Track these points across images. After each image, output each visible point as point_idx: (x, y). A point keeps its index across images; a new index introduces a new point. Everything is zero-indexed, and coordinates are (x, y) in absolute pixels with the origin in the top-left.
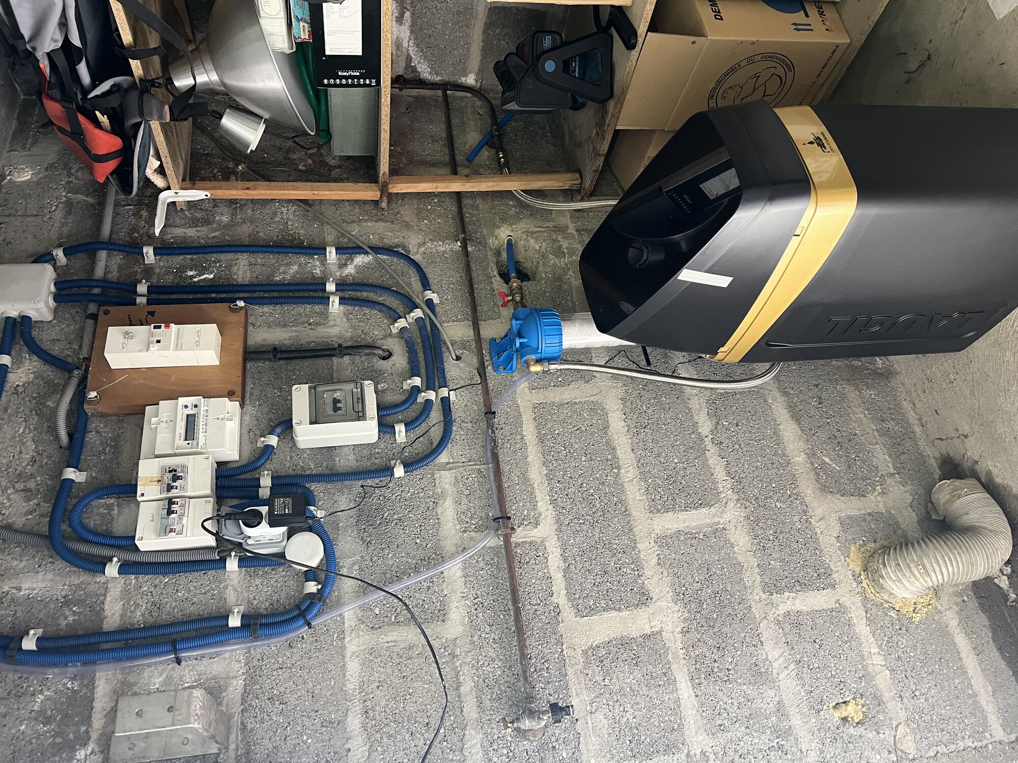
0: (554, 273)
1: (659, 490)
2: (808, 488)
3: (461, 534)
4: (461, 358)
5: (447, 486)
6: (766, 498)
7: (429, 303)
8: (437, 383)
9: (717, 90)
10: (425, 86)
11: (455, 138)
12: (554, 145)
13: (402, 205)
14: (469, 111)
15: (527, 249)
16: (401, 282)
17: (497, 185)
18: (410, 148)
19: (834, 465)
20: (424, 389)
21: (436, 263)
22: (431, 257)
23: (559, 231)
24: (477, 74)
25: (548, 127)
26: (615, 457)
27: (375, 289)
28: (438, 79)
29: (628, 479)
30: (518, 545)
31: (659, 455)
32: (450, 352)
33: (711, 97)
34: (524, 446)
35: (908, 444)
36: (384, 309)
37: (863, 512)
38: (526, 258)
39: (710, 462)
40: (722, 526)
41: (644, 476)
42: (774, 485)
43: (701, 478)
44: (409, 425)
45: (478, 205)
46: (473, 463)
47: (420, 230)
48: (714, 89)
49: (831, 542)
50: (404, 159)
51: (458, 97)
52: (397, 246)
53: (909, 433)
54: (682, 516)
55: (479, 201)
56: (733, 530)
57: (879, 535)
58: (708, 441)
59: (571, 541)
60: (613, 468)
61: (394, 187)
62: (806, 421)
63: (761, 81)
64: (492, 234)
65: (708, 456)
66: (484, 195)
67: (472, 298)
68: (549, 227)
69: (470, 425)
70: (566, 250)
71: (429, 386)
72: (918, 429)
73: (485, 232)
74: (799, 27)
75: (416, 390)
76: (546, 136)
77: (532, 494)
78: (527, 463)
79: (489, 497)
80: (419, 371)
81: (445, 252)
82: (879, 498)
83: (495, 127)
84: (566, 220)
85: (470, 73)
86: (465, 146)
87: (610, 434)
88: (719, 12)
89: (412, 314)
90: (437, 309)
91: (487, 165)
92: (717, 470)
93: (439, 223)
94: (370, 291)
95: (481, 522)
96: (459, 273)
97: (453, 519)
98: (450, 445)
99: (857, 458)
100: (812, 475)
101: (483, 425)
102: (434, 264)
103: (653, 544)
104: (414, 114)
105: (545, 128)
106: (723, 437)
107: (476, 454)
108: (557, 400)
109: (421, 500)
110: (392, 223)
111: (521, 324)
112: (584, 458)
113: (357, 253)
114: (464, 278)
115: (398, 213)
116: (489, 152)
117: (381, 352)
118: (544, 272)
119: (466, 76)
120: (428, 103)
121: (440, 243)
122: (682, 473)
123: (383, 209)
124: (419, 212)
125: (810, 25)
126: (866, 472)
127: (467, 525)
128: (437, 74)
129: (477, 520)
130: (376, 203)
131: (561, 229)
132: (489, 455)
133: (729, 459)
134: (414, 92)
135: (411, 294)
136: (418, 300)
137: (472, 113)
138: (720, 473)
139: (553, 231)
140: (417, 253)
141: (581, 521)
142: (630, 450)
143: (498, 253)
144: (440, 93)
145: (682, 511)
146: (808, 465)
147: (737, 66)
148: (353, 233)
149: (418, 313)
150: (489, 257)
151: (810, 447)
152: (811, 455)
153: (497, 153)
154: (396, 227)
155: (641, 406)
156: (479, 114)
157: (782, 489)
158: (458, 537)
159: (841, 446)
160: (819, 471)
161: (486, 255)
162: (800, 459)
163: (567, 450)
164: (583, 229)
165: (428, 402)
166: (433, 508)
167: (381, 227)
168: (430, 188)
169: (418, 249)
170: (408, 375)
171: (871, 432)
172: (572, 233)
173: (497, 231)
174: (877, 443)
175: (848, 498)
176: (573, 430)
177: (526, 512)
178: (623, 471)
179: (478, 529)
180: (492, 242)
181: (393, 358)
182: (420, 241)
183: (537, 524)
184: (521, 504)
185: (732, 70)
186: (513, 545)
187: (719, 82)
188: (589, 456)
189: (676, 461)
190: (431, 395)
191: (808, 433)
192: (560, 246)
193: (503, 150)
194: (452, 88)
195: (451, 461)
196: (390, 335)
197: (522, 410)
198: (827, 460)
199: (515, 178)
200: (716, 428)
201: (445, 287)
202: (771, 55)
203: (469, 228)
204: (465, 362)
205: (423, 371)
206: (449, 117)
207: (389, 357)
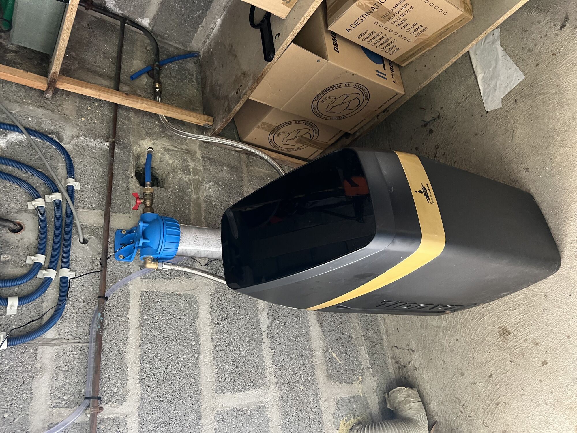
0: (180, 185)
1: (226, 373)
2: (321, 375)
3: (51, 410)
4: (87, 241)
5: (47, 362)
6: (295, 383)
7: (70, 190)
8: (60, 262)
9: (321, 96)
10: (108, 14)
11: (123, 60)
12: (197, 90)
13: (65, 100)
14: (139, 44)
15: (162, 160)
16: (47, 164)
17: (150, 108)
18: (83, 56)
19: (338, 359)
20: (46, 265)
21: (84, 155)
22: (81, 149)
23: (189, 153)
24: (152, 20)
25: (195, 76)
26: (198, 344)
27: (22, 167)
28: (120, 12)
29: (204, 363)
30: (102, 421)
31: (230, 344)
32: (78, 235)
33: (315, 99)
34: (127, 328)
35: (379, 347)
36: (26, 186)
37: (350, 395)
38: (159, 167)
39: (264, 352)
40: (263, 405)
41: (216, 360)
42: (301, 373)
43: (255, 364)
44: (23, 299)
45: (130, 117)
46: (78, 341)
47: (77, 124)
48: (319, 95)
49: (330, 418)
50: (76, 64)
51: (133, 31)
52: (52, 133)
53: (380, 340)
54: (238, 395)
55: (132, 115)
56: (270, 408)
57: (357, 413)
58: (264, 335)
59: (150, 417)
60: (195, 353)
61: (62, 85)
62: (326, 325)
63: (348, 99)
64: (137, 143)
65: (263, 347)
66: (137, 112)
67: (108, 193)
68: (182, 149)
69: (83, 304)
70: (191, 170)
71: (52, 265)
72: (385, 337)
73: (132, 140)
74: (380, 74)
75: (38, 266)
76: (193, 82)
77: (124, 373)
78: (126, 344)
79: (86, 374)
80: (45, 248)
81: (94, 148)
82: (360, 385)
83: (157, 63)
84: (196, 148)
85: (146, 17)
86: (130, 70)
87: (198, 323)
88: (337, 46)
89: (51, 196)
90: (76, 195)
91: (144, 88)
92: (267, 358)
93: (94, 123)
94: (17, 167)
95: (72, 398)
96: (102, 168)
97: (46, 394)
98: (59, 322)
99: (351, 355)
100: (324, 366)
101: (94, 305)
102: (82, 156)
103: (213, 420)
104: (93, 31)
105: (193, 76)
106: (275, 332)
107: (82, 332)
108: (162, 290)
109: (18, 374)
110: (53, 112)
111: (147, 227)
112: (174, 343)
113: (11, 130)
114: (105, 173)
115: (60, 105)
116: (148, 79)
117: (12, 225)
118: (172, 182)
119: (143, 18)
120: (107, 26)
121: (92, 140)
122: (243, 360)
123: (47, 99)
124: (80, 109)
125: (385, 75)
126: (354, 366)
127: (58, 401)
128: (120, 8)
129: (69, 396)
130: (42, 92)
131: (190, 153)
132: (94, 333)
133: (276, 351)
134: (98, 15)
135: (55, 178)
136: (59, 185)
137: (141, 46)
138: (268, 362)
139: (185, 152)
140: (69, 143)
141: (161, 399)
142: (210, 339)
143: (138, 157)
144: (119, 23)
145: (238, 391)
146: (323, 359)
147: (338, 85)
148: (13, 112)
149: (57, 196)
150: (131, 160)
151: (326, 344)
152: (326, 351)
153: (154, 83)
154: (55, 116)
155: (224, 303)
156: (146, 49)
157: (306, 376)
158: (47, 413)
159: (343, 345)
160: (329, 362)
161: (129, 159)
162: (319, 354)
163: (162, 335)
164: (207, 157)
165: (47, 281)
166: (29, 383)
167: (40, 112)
168: (94, 95)
169: (71, 140)
170: (33, 250)
171: (360, 337)
172: (198, 158)
173: (141, 142)
174: (363, 345)
175: (343, 384)
176: (170, 317)
177: (116, 389)
178: (201, 356)
179: (68, 405)
180: (136, 149)
181: (22, 233)
182: (74, 134)
183: (123, 401)
184: (113, 382)
185: (335, 87)
186: (98, 421)
187: (324, 92)
188: (178, 341)
189: (241, 349)
190: (51, 274)
191: (326, 334)
192: (188, 166)
193: (160, 83)
194: (129, 23)
195: (57, 337)
196: (26, 210)
197: (131, 296)
198: (334, 355)
199: (165, 107)
200: (271, 325)
201: (87, 177)
202: (360, 86)
203: (120, 133)
204: (90, 246)
205: (49, 248)
206: (122, 43)
207: (19, 231)
